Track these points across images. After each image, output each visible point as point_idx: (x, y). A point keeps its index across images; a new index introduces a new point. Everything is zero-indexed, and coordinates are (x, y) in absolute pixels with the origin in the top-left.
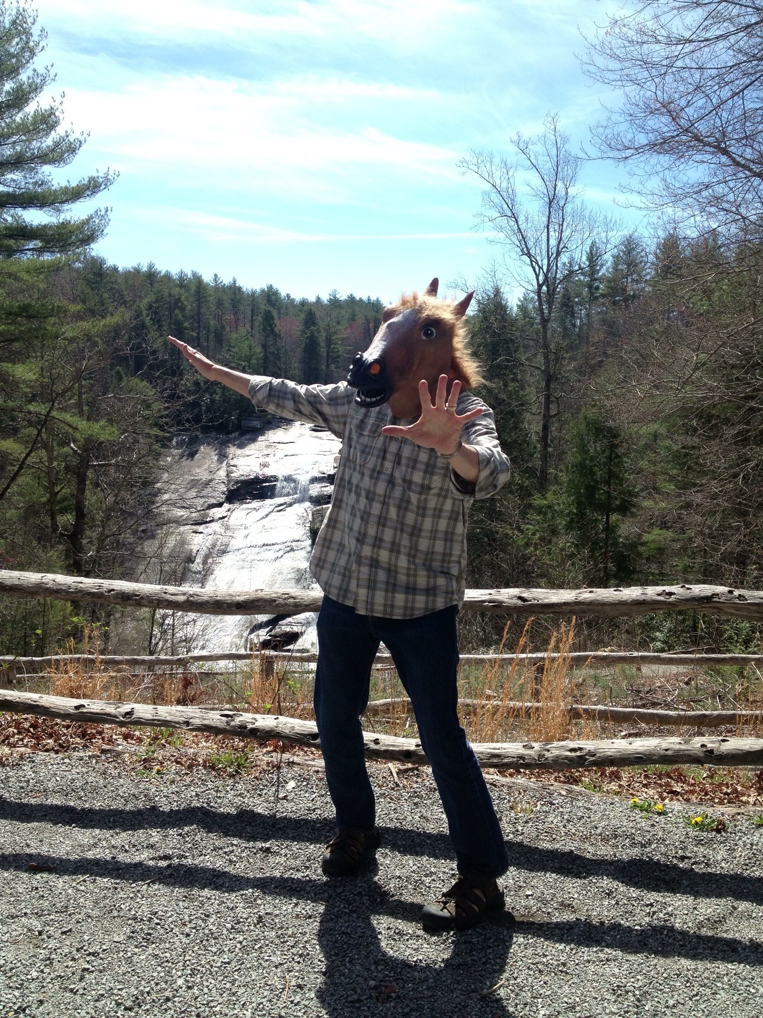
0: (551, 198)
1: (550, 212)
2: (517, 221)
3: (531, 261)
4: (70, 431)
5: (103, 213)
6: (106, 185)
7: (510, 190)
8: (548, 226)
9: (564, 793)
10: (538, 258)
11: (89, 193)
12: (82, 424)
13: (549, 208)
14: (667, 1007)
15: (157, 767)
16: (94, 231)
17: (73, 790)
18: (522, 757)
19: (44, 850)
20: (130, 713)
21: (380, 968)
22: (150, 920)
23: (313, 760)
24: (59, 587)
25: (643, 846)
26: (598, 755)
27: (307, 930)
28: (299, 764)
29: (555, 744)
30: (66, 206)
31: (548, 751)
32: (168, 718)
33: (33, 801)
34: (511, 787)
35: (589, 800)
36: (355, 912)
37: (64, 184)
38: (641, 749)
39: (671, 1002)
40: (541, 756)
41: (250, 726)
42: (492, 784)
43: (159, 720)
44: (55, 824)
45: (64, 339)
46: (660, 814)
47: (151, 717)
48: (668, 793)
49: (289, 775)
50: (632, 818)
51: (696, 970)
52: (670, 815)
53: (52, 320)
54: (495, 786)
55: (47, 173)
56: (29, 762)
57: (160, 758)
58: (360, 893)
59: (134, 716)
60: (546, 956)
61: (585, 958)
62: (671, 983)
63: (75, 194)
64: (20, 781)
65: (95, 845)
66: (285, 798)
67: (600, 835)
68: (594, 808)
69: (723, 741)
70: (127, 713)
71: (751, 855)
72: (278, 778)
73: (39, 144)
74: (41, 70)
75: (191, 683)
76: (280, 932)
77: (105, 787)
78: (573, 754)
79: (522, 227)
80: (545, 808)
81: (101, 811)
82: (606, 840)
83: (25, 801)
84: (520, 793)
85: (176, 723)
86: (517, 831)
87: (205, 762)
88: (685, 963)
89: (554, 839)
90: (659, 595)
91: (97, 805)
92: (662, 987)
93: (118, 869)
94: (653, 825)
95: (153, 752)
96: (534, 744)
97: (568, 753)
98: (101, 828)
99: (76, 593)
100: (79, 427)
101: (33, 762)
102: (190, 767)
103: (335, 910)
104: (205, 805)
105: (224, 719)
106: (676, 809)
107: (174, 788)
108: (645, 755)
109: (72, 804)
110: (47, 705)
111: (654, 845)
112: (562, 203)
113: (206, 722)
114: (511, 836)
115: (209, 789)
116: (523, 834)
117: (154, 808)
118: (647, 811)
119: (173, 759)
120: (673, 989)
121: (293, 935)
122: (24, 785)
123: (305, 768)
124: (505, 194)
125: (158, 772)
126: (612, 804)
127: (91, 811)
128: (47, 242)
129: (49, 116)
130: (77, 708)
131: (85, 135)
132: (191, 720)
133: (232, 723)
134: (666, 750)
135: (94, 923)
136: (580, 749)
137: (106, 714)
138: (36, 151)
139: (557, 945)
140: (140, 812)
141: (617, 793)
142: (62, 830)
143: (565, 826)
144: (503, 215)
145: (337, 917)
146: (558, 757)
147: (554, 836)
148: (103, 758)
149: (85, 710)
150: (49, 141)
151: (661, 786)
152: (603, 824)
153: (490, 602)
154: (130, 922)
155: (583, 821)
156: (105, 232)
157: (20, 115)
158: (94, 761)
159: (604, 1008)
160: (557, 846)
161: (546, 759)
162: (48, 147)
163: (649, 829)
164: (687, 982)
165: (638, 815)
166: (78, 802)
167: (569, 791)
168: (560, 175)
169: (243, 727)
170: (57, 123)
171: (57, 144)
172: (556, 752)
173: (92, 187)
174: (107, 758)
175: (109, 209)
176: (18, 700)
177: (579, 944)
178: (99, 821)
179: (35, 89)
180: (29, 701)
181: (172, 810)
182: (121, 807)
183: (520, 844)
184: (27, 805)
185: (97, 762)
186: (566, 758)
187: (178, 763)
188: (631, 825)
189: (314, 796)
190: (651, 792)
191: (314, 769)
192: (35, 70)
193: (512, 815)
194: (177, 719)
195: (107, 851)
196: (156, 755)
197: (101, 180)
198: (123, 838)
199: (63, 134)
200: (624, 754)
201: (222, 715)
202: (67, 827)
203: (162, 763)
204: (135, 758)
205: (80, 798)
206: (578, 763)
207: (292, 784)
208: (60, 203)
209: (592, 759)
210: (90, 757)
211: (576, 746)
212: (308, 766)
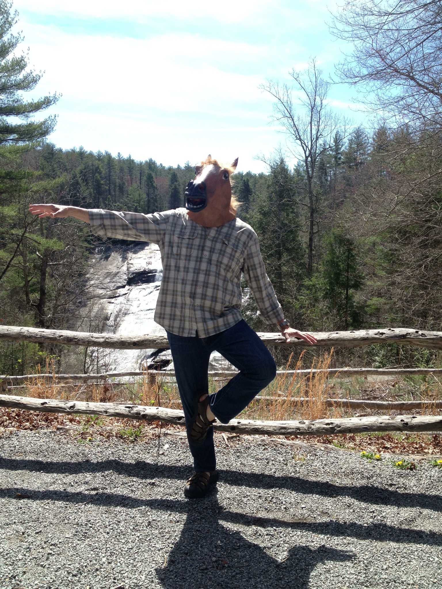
0: (313, 106)
1: (312, 114)
2: (293, 120)
3: (302, 143)
4: (36, 244)
5: (53, 118)
6: (54, 101)
7: (289, 103)
8: (311, 122)
9: (323, 449)
10: (306, 141)
11: (45, 106)
12: (43, 241)
13: (312, 112)
14: (383, 570)
15: (89, 438)
16: (48, 128)
17: (41, 451)
18: (298, 429)
19: (25, 486)
20: (73, 407)
21: (218, 550)
22: (86, 525)
23: (179, 432)
24: (31, 335)
25: (368, 478)
26: (342, 427)
27: (177, 529)
28: (171, 435)
29: (318, 421)
30: (31, 114)
31: (313, 425)
32: (95, 409)
33: (18, 458)
34: (292, 446)
35: (337, 453)
36: (203, 518)
37: (30, 101)
38: (367, 423)
39: (385, 567)
40: (309, 428)
41: (142, 413)
42: (281, 444)
43: (90, 411)
44: (31, 471)
45: (32, 191)
46: (378, 460)
47: (85, 409)
48: (383, 448)
49: (165, 441)
50: (362, 463)
51: (399, 548)
52: (384, 460)
53: (24, 180)
54: (283, 445)
55: (20, 95)
56: (16, 436)
57: (91, 432)
58: (207, 507)
59: (75, 408)
60: (313, 542)
61: (336, 543)
62: (385, 556)
63: (36, 107)
64: (10, 447)
65: (54, 483)
66: (163, 454)
67: (344, 472)
68: (340, 457)
69: (414, 417)
70: (71, 407)
71: (430, 483)
72: (159, 443)
73: (15, 78)
74: (16, 35)
75: (108, 390)
76: (161, 531)
77: (59, 449)
78: (328, 426)
79: (296, 123)
80: (312, 458)
81: (58, 463)
82: (347, 475)
83: (13, 458)
84: (298, 450)
85: (99, 412)
86: (296, 471)
87: (117, 434)
88: (393, 544)
89: (317, 475)
90: (376, 334)
91: (55, 460)
92: (379, 559)
93: (67, 496)
94: (374, 467)
95: (87, 429)
96: (305, 421)
97: (325, 426)
98: (57, 473)
99: (41, 338)
100: (41, 242)
101: (18, 435)
102: (108, 437)
103: (192, 518)
104: (117, 459)
105: (128, 409)
106: (387, 457)
107: (99, 449)
108: (369, 426)
109: (40, 459)
110: (25, 403)
111: (375, 478)
112: (319, 109)
113: (117, 411)
114: (293, 474)
115: (119, 450)
116: (299, 472)
117: (88, 461)
118: (370, 458)
119: (98, 433)
120: (386, 559)
121: (168, 532)
122: (13, 449)
123: (174, 437)
124: (286, 104)
125: (90, 440)
126: (350, 455)
127: (51, 463)
128: (21, 136)
129: (21, 61)
130: (42, 404)
131: (42, 72)
132: (108, 410)
133: (132, 412)
134: (381, 423)
135: (54, 527)
136: (332, 423)
137: (59, 407)
138: (13, 82)
139: (320, 536)
140: (80, 464)
141: (353, 449)
142: (35, 474)
143: (323, 468)
144: (285, 116)
145: (193, 521)
146: (319, 428)
147: (317, 474)
148: (58, 433)
149: (47, 405)
150: (20, 76)
151: (378, 444)
152: (345, 466)
153: (279, 340)
154: (75, 526)
155: (334, 464)
156: (54, 129)
157: (4, 61)
158: (53, 435)
159: (347, 571)
160: (319, 479)
161: (312, 429)
162: (20, 79)
163: (372, 469)
164: (394, 555)
165: (365, 461)
166: (44, 458)
167: (326, 448)
168: (318, 93)
169: (138, 414)
170: (25, 65)
171: (26, 78)
172: (318, 426)
173: (46, 102)
174: (60, 433)
175: (57, 116)
176: (8, 400)
177: (332, 534)
178: (56, 469)
179: (12, 45)
180: (15, 401)
181: (98, 462)
182: (69, 461)
183: (298, 479)
184: (14, 460)
185: (55, 435)
186: (324, 428)
187: (101, 435)
188: (361, 466)
189: (179, 453)
190: (373, 448)
191: (179, 437)
192: (12, 35)
193: (293, 462)
194: (100, 410)
195: (61, 486)
196: (88, 431)
197: (51, 98)
198: (70, 478)
199: (29, 72)
200: (357, 426)
201: (126, 407)
202: (38, 473)
203: (92, 435)
204: (76, 433)
205: (45, 456)
206: (331, 432)
207: (167, 446)
208: (28, 112)
209: (339, 429)
210: (50, 432)
211: (329, 422)
212: (176, 435)
